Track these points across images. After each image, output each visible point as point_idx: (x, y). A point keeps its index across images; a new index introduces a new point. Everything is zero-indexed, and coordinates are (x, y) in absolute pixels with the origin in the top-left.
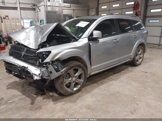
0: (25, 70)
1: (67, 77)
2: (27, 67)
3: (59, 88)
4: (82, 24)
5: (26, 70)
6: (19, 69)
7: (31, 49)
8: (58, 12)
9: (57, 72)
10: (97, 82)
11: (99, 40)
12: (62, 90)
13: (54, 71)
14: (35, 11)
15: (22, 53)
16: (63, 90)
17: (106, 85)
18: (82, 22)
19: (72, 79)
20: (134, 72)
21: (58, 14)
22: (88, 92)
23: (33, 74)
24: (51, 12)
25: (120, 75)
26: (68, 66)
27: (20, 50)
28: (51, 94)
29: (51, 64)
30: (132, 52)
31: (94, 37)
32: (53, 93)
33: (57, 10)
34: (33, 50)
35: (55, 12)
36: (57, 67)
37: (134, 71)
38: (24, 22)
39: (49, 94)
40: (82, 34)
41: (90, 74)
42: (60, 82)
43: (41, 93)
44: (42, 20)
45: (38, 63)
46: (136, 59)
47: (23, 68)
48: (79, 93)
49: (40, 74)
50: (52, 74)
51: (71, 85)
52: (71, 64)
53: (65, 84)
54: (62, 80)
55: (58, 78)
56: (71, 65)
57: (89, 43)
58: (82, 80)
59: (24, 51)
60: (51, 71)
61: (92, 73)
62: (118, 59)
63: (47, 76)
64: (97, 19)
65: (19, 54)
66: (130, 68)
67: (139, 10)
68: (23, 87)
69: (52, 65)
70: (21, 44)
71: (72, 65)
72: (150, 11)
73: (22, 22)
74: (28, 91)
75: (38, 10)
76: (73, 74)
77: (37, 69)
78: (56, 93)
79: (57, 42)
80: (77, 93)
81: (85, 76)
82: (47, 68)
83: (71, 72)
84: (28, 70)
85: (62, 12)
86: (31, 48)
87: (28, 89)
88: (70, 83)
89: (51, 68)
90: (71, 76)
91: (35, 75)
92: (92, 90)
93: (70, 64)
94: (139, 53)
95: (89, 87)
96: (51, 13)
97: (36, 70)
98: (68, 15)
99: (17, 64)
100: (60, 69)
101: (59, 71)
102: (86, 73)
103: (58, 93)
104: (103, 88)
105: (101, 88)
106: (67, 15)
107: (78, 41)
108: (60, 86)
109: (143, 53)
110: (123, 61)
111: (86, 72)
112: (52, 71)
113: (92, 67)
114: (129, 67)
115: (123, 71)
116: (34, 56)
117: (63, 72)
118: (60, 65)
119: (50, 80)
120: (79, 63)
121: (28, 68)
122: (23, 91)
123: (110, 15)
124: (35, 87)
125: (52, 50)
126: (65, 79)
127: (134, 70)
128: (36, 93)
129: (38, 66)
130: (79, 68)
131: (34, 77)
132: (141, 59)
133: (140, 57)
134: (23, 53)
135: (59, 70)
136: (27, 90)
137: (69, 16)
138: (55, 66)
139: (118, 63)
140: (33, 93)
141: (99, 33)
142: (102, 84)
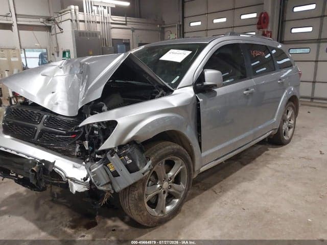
0: (48, 171)
1: (150, 182)
2: (52, 161)
3: (133, 211)
4: (175, 56)
5: (50, 170)
6: (34, 169)
7: (59, 116)
8: (101, 34)
9: (131, 172)
10: (211, 187)
11: (216, 90)
12: (140, 215)
13: (124, 171)
14: (50, 31)
15: (36, 125)
16: (143, 214)
17: (233, 194)
18: (172, 51)
19: (161, 187)
20: (282, 158)
21: (101, 37)
22: (198, 215)
23: (67, 178)
24: (87, 33)
25: (257, 167)
26: (153, 154)
27: (30, 118)
28: (110, 223)
29: (117, 153)
30: (276, 116)
31: (207, 83)
32: (114, 221)
33: (98, 30)
34: (65, 118)
35: (95, 34)
36: (131, 161)
37: (282, 156)
38: (27, 56)
39: (106, 223)
40: (178, 77)
41: (199, 170)
42: (137, 195)
43: (85, 222)
44: (68, 52)
45: (77, 149)
46: (282, 130)
47: (44, 164)
48: (178, 218)
49: (87, 179)
50: (119, 177)
51: (159, 200)
52: (161, 149)
53: (146, 201)
54: (141, 190)
55: (133, 186)
56: (159, 152)
57: (195, 97)
58: (182, 186)
59: (42, 122)
60: (115, 171)
61: (202, 167)
62: (251, 132)
63: (105, 183)
64: (208, 44)
65: (29, 128)
66: (271, 149)
67: (269, 29)
68: (37, 207)
69: (120, 156)
70: (30, 103)
71: (162, 152)
72: (291, 31)
73: (23, 55)
74: (53, 218)
75: (58, 30)
76: (165, 173)
77: (76, 164)
78: (122, 219)
79: (122, 96)
80: (173, 218)
81: (190, 175)
82: (106, 162)
83: (161, 168)
84: (56, 169)
85: (109, 34)
86: (58, 114)
87: (51, 213)
88: (157, 196)
89: (116, 163)
90: (159, 178)
91: (73, 180)
92: (205, 209)
93: (157, 150)
94: (288, 117)
95: (196, 200)
96: (87, 36)
97: (75, 169)
98: (122, 40)
99: (26, 155)
100: (138, 165)
101: (138, 170)
102: (192, 168)
103: (127, 219)
104: (229, 201)
105: (225, 201)
106: (119, 41)
107: (173, 93)
108: (137, 206)
109: (294, 116)
110: (260, 137)
111: (192, 166)
112: (118, 172)
113: (203, 154)
114: (269, 149)
115: (259, 157)
116: (68, 134)
117: (146, 171)
118: (137, 154)
119: (112, 192)
120: (176, 147)
121: (55, 164)
122: (38, 219)
123: (230, 35)
124: (69, 208)
125: (119, 117)
126: (146, 188)
127: (280, 154)
128: (72, 224)
129: (78, 156)
130: (177, 158)
131: (72, 185)
132: (291, 130)
133: (290, 125)
134: (39, 127)
135: (138, 167)
136: (49, 216)
137: (124, 41)
138: (126, 157)
139: (253, 141)
140: (64, 223)
141: (215, 74)
142: (224, 190)
